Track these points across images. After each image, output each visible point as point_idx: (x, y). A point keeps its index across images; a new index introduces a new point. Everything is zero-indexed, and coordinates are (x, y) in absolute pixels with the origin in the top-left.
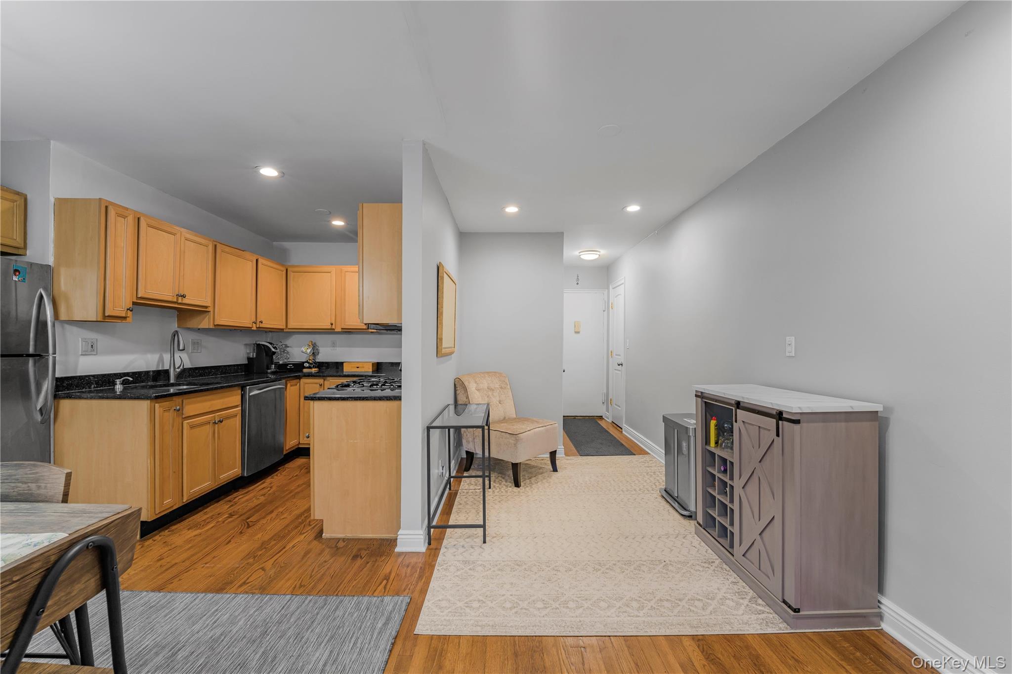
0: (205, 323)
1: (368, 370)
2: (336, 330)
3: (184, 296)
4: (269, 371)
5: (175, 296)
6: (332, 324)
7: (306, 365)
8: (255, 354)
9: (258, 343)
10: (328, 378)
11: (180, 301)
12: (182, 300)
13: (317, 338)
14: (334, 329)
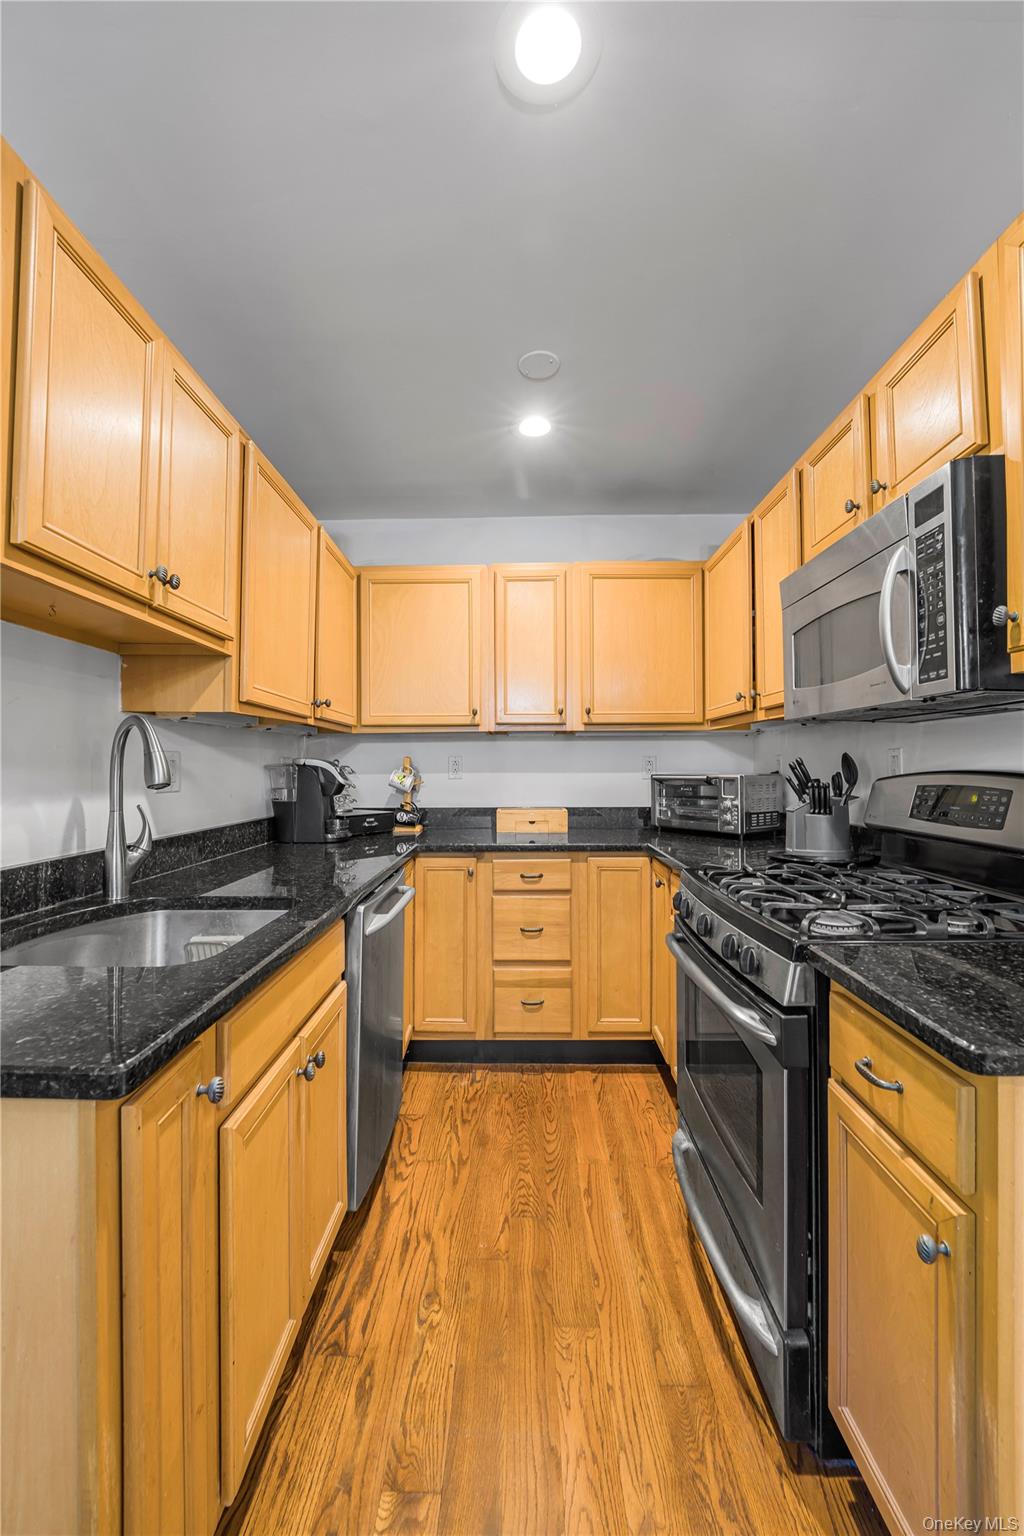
0: (211, 695)
1: (557, 826)
2: (481, 729)
3: (171, 583)
4: (330, 836)
5: (146, 579)
6: (475, 713)
7: (402, 817)
8: (294, 792)
9: (302, 762)
10: (487, 855)
11: (158, 601)
12: (165, 599)
13: (419, 751)
14: (478, 725)
